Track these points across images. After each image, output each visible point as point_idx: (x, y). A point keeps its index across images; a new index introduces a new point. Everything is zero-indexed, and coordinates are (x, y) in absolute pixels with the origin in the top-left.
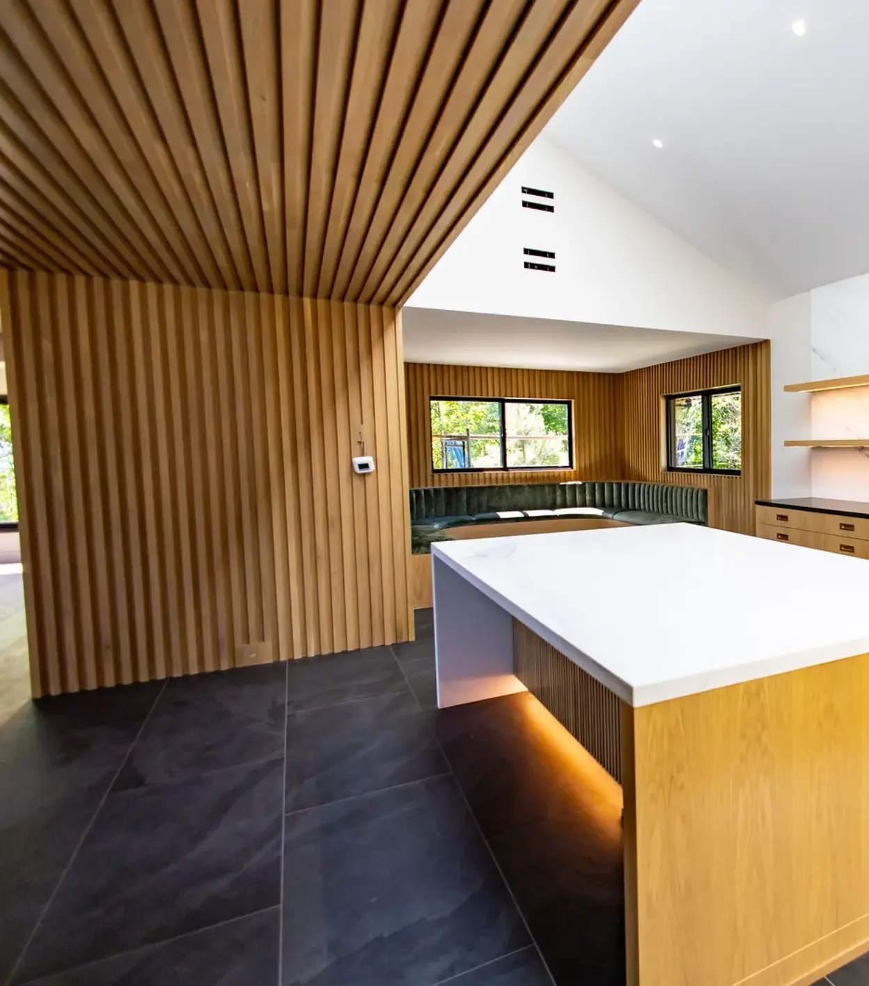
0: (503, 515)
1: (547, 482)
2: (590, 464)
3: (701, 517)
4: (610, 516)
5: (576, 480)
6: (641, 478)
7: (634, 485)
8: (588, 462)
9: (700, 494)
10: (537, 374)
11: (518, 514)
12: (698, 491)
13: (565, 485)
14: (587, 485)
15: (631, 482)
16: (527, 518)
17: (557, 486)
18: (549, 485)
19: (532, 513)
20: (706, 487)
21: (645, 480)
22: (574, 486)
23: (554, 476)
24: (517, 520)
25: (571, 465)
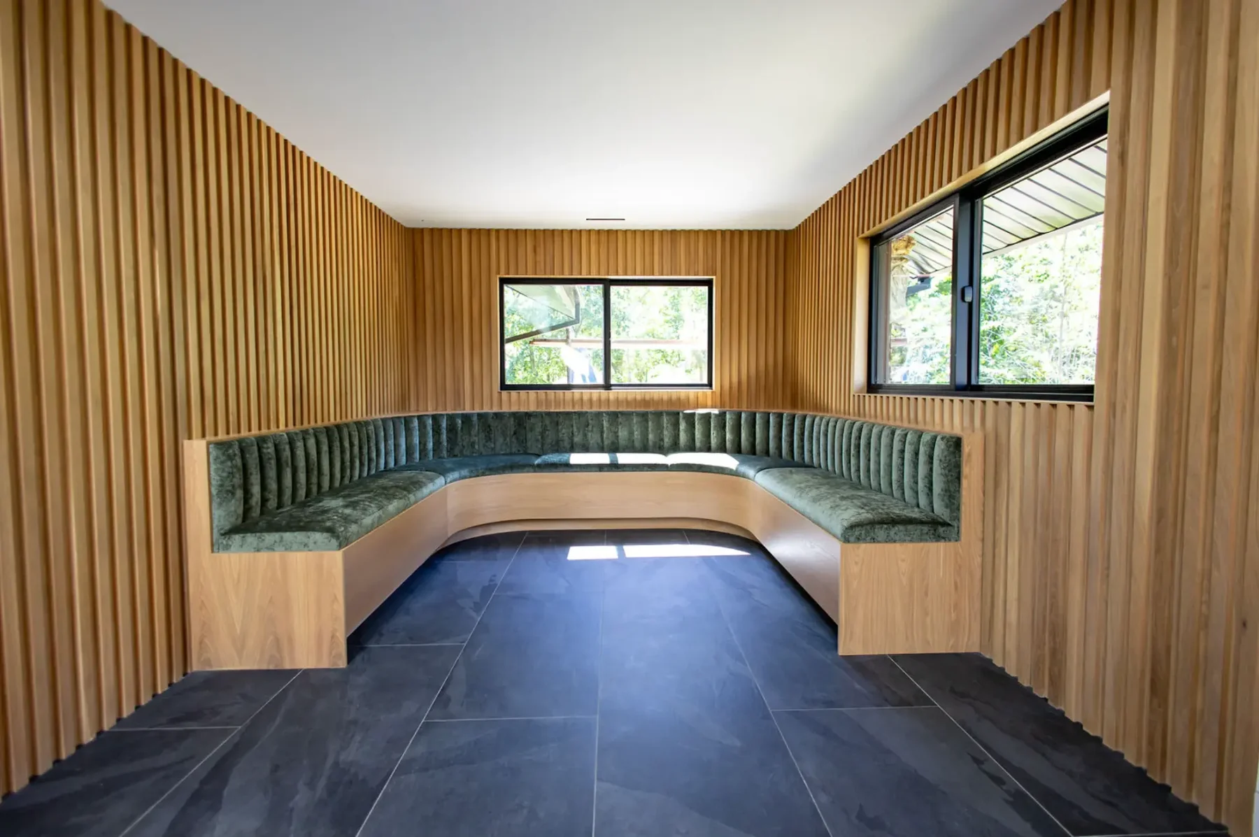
0: (576, 458)
1: (665, 408)
2: (740, 382)
3: (940, 509)
4: (751, 472)
5: (712, 407)
6: (818, 407)
7: (804, 418)
8: (735, 380)
9: (939, 447)
10: (657, 237)
11: (604, 458)
12: (934, 438)
13: (694, 414)
14: (728, 416)
15: (799, 413)
16: (614, 467)
17: (681, 414)
18: (668, 413)
19: (624, 458)
20: (957, 431)
21: (826, 409)
22: (708, 416)
23: (679, 399)
24: (600, 468)
25: (710, 385)
